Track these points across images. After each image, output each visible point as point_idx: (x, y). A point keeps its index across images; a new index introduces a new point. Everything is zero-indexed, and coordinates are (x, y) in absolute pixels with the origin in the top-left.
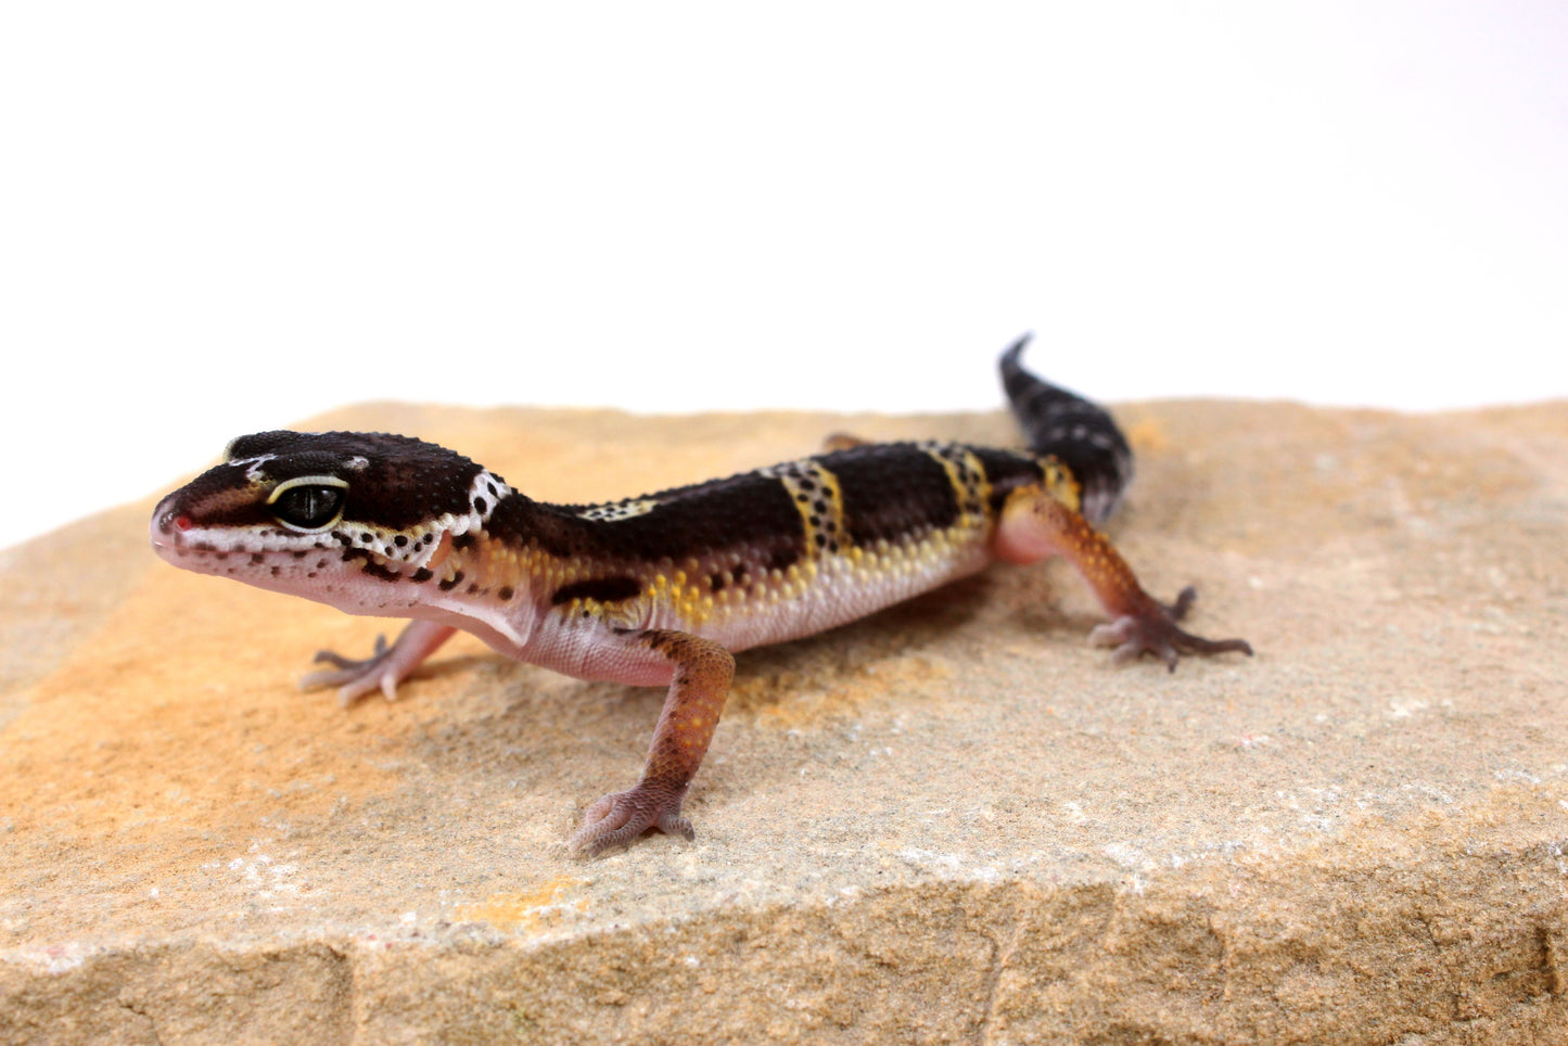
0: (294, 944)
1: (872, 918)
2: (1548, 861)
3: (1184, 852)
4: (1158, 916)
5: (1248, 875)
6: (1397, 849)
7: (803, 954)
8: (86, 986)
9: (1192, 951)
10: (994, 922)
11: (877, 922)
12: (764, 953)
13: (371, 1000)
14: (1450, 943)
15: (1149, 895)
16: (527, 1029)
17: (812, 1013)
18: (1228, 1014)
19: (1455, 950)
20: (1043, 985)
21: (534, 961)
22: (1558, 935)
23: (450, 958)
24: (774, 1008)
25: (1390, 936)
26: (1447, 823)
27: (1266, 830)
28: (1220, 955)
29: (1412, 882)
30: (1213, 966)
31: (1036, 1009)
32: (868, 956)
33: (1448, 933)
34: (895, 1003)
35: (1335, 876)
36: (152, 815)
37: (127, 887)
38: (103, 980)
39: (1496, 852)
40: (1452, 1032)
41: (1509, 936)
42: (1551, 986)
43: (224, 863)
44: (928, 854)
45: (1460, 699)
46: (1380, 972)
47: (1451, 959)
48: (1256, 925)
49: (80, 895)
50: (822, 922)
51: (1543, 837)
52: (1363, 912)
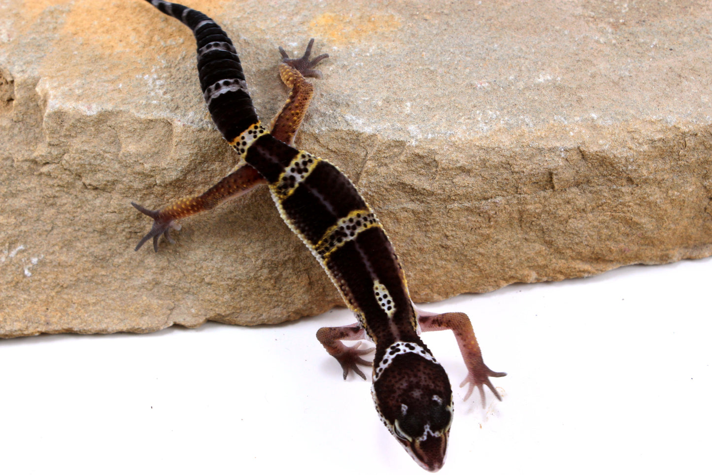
0: (157, 118)
1: (330, 138)
2: (558, 153)
3: (433, 133)
4: (418, 154)
5: (452, 144)
6: (506, 141)
8: (97, 120)
9: (428, 164)
10: (368, 145)
11: (332, 139)
13: (177, 140)
14: (517, 173)
15: (417, 147)
18: (436, 184)
19: (518, 175)
20: (379, 167)
22: (556, 175)
25: (496, 168)
26: (527, 135)
27: (464, 127)
28: (437, 167)
29: (507, 153)
30: (434, 170)
31: (376, 173)
32: (328, 149)
33: (516, 170)
35: (481, 148)
36: (125, 47)
37: (113, 82)
38: (102, 118)
39: (540, 147)
40: (514, 197)
41: (538, 173)
42: (553, 187)
43: (143, 76)
44: (354, 118)
45: (565, 77)
46: (491, 178)
47: (516, 177)
48: (450, 160)
49: (99, 82)
50: (315, 137)
51: (558, 145)
52: (488, 160)
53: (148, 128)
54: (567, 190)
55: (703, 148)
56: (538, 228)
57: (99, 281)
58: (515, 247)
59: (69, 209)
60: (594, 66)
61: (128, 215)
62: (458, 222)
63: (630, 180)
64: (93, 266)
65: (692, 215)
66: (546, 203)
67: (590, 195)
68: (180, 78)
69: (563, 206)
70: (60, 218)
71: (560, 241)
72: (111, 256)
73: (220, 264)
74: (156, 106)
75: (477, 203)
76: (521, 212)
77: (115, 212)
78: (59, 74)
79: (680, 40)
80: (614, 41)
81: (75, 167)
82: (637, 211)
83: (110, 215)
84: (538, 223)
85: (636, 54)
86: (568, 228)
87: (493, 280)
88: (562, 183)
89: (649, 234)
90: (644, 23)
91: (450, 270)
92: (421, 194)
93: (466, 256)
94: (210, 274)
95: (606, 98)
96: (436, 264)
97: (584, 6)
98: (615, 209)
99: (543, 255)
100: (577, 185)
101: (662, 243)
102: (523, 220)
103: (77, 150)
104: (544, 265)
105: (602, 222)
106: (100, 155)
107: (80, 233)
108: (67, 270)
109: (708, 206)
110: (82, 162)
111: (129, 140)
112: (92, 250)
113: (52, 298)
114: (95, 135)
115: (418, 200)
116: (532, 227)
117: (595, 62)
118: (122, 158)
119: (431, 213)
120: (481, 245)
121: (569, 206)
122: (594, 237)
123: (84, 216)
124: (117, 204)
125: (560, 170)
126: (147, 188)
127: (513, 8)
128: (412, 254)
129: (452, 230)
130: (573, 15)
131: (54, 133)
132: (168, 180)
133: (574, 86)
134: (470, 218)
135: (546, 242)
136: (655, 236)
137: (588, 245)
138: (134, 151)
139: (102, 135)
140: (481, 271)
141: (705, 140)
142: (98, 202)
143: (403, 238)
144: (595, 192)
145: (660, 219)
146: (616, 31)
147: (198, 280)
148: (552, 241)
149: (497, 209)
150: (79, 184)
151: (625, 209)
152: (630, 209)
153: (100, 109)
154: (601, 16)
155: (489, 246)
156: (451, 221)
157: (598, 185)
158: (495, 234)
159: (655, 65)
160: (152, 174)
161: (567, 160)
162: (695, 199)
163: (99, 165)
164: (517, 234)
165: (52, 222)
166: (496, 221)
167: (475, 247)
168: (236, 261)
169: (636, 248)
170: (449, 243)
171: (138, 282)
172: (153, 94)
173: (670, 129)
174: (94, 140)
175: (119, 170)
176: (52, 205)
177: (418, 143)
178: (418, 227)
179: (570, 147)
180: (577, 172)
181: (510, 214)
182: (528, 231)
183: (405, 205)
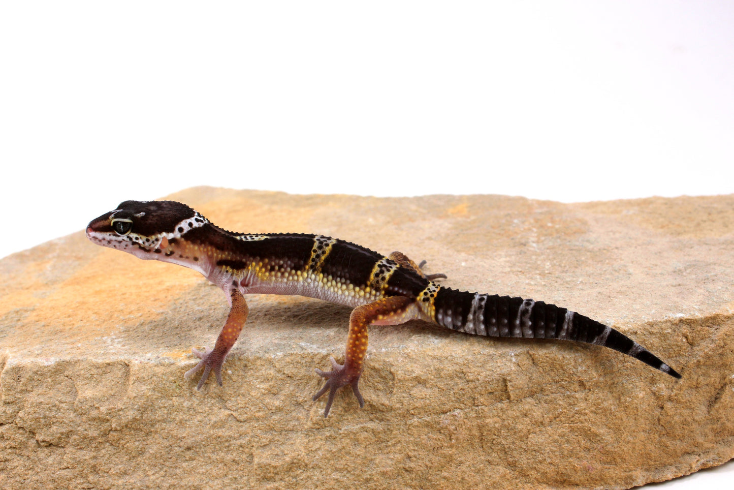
0: (114, 361)
1: (286, 362)
2: (509, 357)
3: (386, 348)
4: (373, 366)
5: (405, 356)
6: (457, 351)
7: (263, 372)
8: (55, 370)
9: (384, 378)
11: (288, 364)
12: (252, 370)
13: (134, 378)
14: (472, 381)
15: (371, 360)
16: (179, 389)
17: (265, 389)
18: (394, 398)
19: (473, 383)
21: (182, 369)
22: (510, 381)
23: (158, 367)
24: (253, 387)
25: (452, 378)
28: (393, 379)
29: (460, 361)
30: (391, 383)
32: (284, 374)
33: (471, 378)
34: (291, 388)
35: (434, 358)
36: (85, 323)
37: (72, 343)
38: (59, 369)
39: (491, 353)
40: (472, 410)
41: (493, 380)
42: (509, 398)
43: (102, 338)
44: (308, 344)
46: (447, 389)
47: (472, 386)
48: (405, 371)
49: (58, 345)
50: (270, 362)
51: (508, 350)
52: (443, 369)
53: (105, 373)
54: (523, 401)
56: (500, 447)
58: (479, 470)
59: (20, 472)
61: (81, 469)
62: (419, 440)
63: (582, 384)
65: (648, 428)
66: (504, 417)
67: (545, 405)
68: (138, 336)
69: (521, 420)
70: (10, 483)
71: (523, 460)
74: (114, 354)
75: (436, 418)
76: (480, 428)
77: (68, 468)
78: (20, 344)
79: (602, 277)
80: (543, 283)
81: (29, 423)
82: (593, 420)
83: (63, 471)
84: (499, 441)
85: (566, 288)
86: (530, 444)
88: (517, 391)
89: (610, 448)
90: (567, 272)
92: (380, 410)
93: (431, 481)
98: (572, 419)
99: (508, 480)
100: (532, 394)
101: (624, 460)
102: (483, 438)
103: (32, 404)
105: (563, 436)
106: (55, 406)
110: (37, 415)
111: (86, 386)
114: (51, 386)
115: (377, 419)
116: (493, 447)
118: (77, 406)
119: (392, 431)
120: (445, 468)
121: (526, 419)
122: (557, 453)
123: (35, 478)
124: (70, 458)
125: (513, 375)
126: (102, 436)
128: (375, 479)
129: (414, 450)
130: (503, 272)
131: (10, 390)
132: (124, 421)
134: (430, 435)
135: (509, 464)
136: (616, 450)
137: (552, 464)
138: (90, 395)
139: (59, 386)
141: (646, 338)
142: (50, 460)
143: (365, 462)
144: (551, 401)
145: (617, 430)
146: (544, 277)
148: (516, 461)
149: (457, 423)
150: (32, 443)
151: (582, 418)
152: (587, 417)
153: (58, 360)
155: (453, 469)
156: (412, 439)
157: (552, 393)
158: (457, 456)
160: (108, 417)
161: (518, 365)
162: (647, 408)
163: (54, 417)
164: (479, 456)
166: (457, 439)
167: (439, 470)
169: (599, 467)
170: (412, 465)
172: (111, 347)
174: (51, 391)
175: (74, 419)
177: (372, 357)
178: (380, 449)
179: (519, 351)
180: (530, 379)
181: (470, 431)
182: (490, 452)
183: (365, 425)
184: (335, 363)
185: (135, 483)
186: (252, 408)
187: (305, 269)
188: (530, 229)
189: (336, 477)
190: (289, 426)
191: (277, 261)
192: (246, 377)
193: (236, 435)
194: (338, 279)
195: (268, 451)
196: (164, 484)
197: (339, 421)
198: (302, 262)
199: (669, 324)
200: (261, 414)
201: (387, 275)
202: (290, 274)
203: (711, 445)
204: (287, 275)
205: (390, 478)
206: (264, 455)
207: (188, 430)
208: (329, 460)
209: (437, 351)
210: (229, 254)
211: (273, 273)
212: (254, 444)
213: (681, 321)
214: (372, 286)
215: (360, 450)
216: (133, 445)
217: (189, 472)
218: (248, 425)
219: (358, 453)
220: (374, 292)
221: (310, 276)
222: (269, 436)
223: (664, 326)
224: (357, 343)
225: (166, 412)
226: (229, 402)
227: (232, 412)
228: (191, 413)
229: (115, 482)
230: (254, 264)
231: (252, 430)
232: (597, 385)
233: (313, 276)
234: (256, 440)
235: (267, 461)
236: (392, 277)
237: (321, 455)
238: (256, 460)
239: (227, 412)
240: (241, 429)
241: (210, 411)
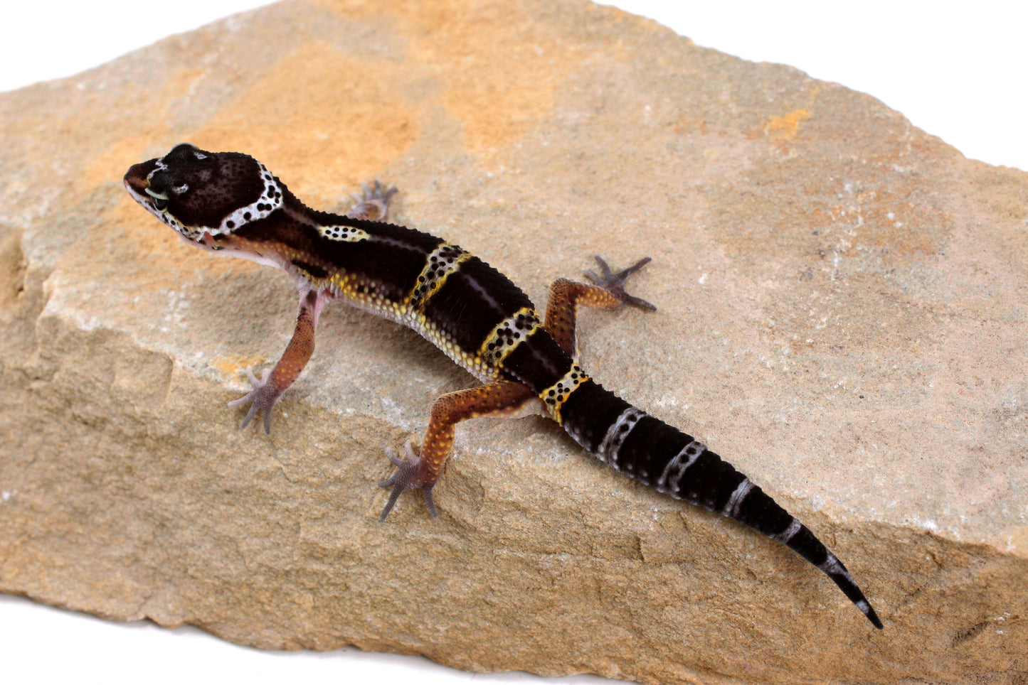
1: (356, 424)
2: (648, 513)
3: (485, 448)
5: (507, 469)
7: (325, 429)
8: (93, 337)
9: (473, 489)
11: (358, 426)
12: (312, 422)
13: (175, 385)
14: (591, 527)
15: (459, 462)
16: (224, 416)
17: (324, 452)
18: (480, 518)
19: (592, 530)
21: (229, 394)
22: (645, 542)
23: (202, 381)
24: (310, 444)
25: (564, 515)
28: (483, 495)
29: (579, 498)
30: (480, 498)
32: (352, 438)
33: (590, 523)
34: (359, 458)
35: (544, 483)
36: (166, 250)
37: (131, 292)
38: (99, 337)
39: (626, 499)
40: (588, 559)
41: (620, 535)
42: (642, 558)
43: (168, 292)
44: (393, 404)
45: (696, 407)
46: (556, 526)
47: (589, 533)
48: (500, 491)
49: (114, 290)
50: (336, 419)
51: (651, 503)
52: (553, 501)
53: (145, 362)
54: (663, 566)
55: (862, 552)
56: (623, 607)
57: (73, 540)
58: (590, 625)
59: (55, 441)
60: (744, 398)
61: (116, 465)
63: (750, 572)
64: (70, 520)
65: (849, 640)
66: (633, 577)
67: (694, 579)
68: (210, 304)
69: (657, 587)
70: (44, 450)
71: (653, 633)
72: (92, 512)
73: (208, 556)
74: (164, 336)
75: (534, 557)
76: (598, 581)
77: (103, 458)
78: (77, 269)
79: (880, 387)
80: (786, 369)
81: (64, 391)
82: (761, 618)
83: (97, 460)
84: (623, 600)
85: (810, 394)
86: (664, 617)
87: (558, 662)
88: (655, 555)
89: (780, 653)
90: (838, 349)
91: (496, 636)
92: (461, 526)
93: (519, 622)
94: (195, 565)
95: (740, 448)
96: (476, 624)
97: (766, 309)
98: (729, 607)
99: (629, 646)
100: (679, 562)
101: (802, 669)
102: (601, 592)
103: (67, 370)
104: (630, 659)
105: (712, 621)
106: (90, 382)
107: (62, 474)
108: (39, 516)
109: (872, 634)
110: (72, 386)
111: (125, 371)
112: (72, 498)
113: (15, 547)
114: (88, 355)
115: (458, 533)
116: (614, 604)
117: (747, 393)
118: (113, 393)
119: (473, 555)
120: (541, 612)
121: (664, 588)
122: (699, 639)
123: (70, 454)
124: (106, 448)
125: (649, 538)
126: (138, 437)
127: (668, 292)
128: (443, 602)
129: (500, 584)
130: (746, 320)
131: (46, 343)
132: (159, 433)
133: (702, 422)
134: (525, 573)
135: (634, 629)
136: (790, 657)
137: (691, 648)
138: (127, 386)
139: (97, 358)
140: (540, 647)
141: (865, 541)
142: (86, 440)
143: (434, 579)
144: (703, 577)
145: (796, 636)
146: (796, 353)
147: (182, 569)
148: (642, 630)
149: (561, 569)
150: (69, 412)
151: (744, 611)
152: (751, 613)
153: (98, 325)
154: (783, 327)
155: (553, 615)
156: (498, 571)
157: (707, 569)
158: (561, 603)
159: (830, 414)
160: (143, 420)
161: (661, 526)
162: (852, 621)
163: (89, 395)
164: (594, 609)
165: (35, 453)
166: (562, 586)
167: (532, 612)
168: (227, 556)
169: (762, 668)
170: (495, 600)
171: (116, 553)
172: (168, 318)
173: (814, 515)
174: (88, 361)
175: (109, 406)
176: (39, 431)
177: (461, 458)
178: (456, 568)
179: (666, 509)
180: (676, 544)
181: (583, 581)
182: (609, 608)
183: (439, 536)
184: (411, 453)
185: (169, 505)
186: (306, 470)
187: (403, 303)
188: (854, 217)
189: (394, 585)
190: (349, 504)
191: (368, 281)
192: (304, 428)
193: (283, 496)
194: (443, 333)
195: (319, 526)
196: (199, 521)
197: (407, 522)
198: (400, 293)
199: (907, 533)
200: (315, 480)
201: (506, 349)
202: (383, 303)
203: (953, 677)
204: (379, 303)
205: (463, 606)
206: (313, 531)
207: (229, 470)
208: (389, 563)
209: (551, 475)
210: (305, 255)
211: (362, 295)
212: (303, 513)
213: (928, 533)
214: (483, 358)
215: (429, 564)
216: (172, 461)
217: (228, 518)
218: (298, 488)
219: (426, 567)
220: (485, 367)
221: (409, 313)
222: (323, 509)
223: (899, 533)
224: (433, 445)
225: (206, 438)
226: (280, 452)
227: (282, 466)
228: (235, 449)
229: (149, 495)
230: (338, 276)
231: (303, 496)
232: (773, 580)
233: (414, 315)
234: (306, 509)
235: (316, 540)
236: (512, 355)
237: (380, 553)
238: (302, 534)
239: (277, 464)
240: (289, 490)
241: (257, 455)
